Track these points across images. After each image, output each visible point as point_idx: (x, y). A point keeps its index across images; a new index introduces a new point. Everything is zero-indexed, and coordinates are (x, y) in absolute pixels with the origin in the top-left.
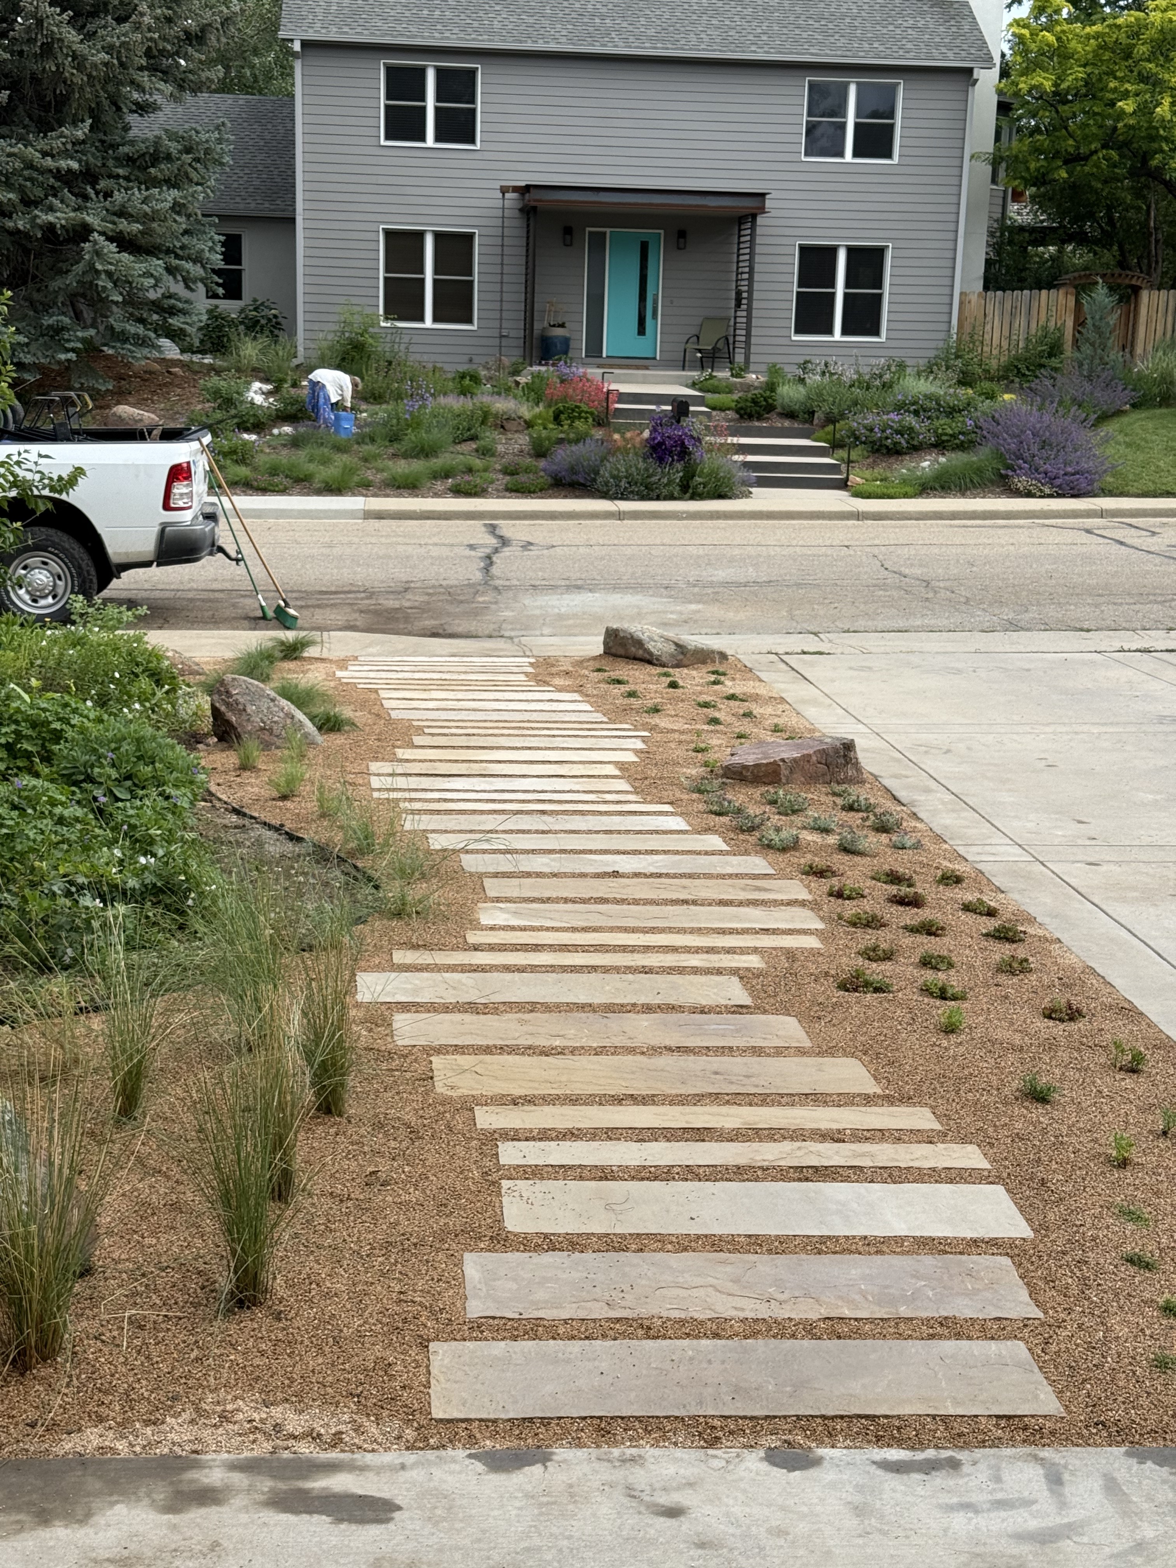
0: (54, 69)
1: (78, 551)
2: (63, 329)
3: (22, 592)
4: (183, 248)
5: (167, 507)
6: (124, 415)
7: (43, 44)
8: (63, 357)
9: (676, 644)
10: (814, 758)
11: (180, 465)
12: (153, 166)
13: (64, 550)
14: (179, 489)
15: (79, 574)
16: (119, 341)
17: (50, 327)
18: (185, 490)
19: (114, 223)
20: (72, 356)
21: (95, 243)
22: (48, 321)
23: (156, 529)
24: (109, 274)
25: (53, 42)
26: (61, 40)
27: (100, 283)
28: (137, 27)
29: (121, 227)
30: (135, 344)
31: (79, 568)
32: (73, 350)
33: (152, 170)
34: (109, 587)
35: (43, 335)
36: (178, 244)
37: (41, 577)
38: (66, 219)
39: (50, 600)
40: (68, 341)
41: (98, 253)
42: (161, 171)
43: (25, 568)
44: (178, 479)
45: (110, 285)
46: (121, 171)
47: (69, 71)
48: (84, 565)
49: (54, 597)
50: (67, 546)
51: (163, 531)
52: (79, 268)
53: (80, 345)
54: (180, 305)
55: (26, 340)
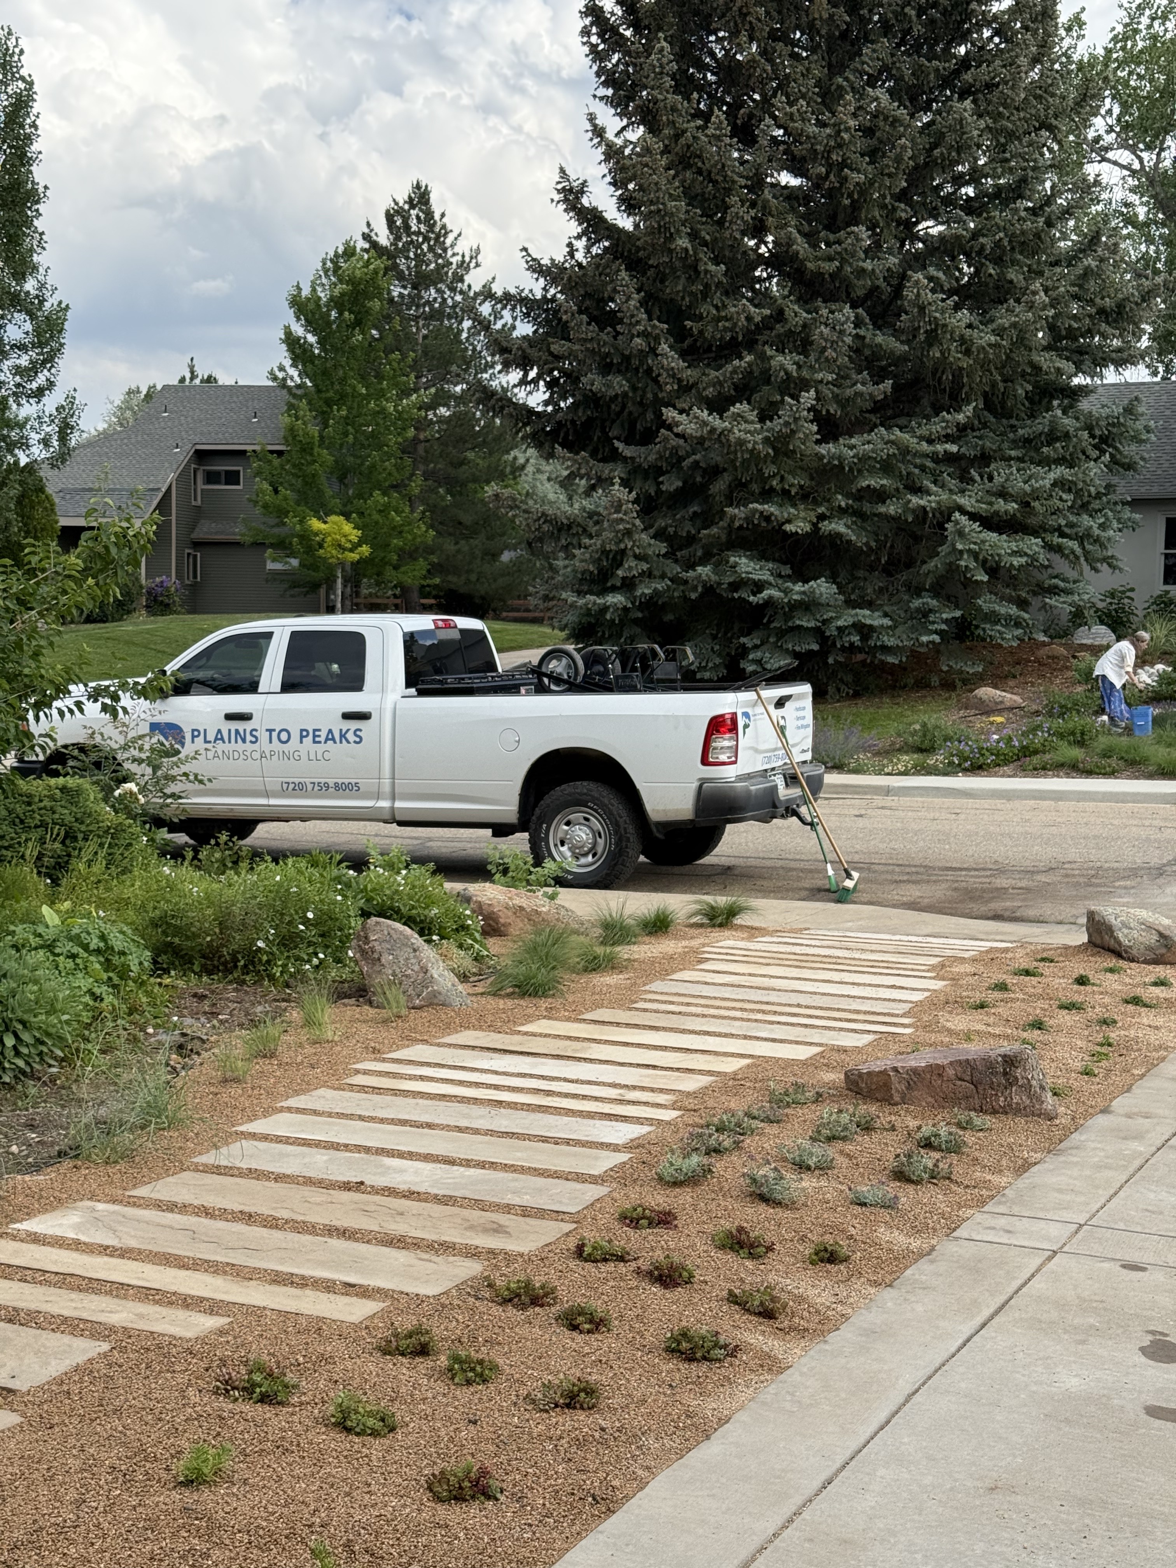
0: (938, 355)
1: (617, 807)
2: (931, 611)
3: (564, 849)
4: (1071, 525)
5: (705, 761)
6: (985, 697)
7: (926, 332)
8: (924, 639)
9: (1161, 934)
10: (951, 1072)
11: (722, 716)
12: (1048, 445)
13: (602, 806)
14: (723, 742)
15: (616, 832)
16: (991, 622)
17: (918, 610)
18: (726, 743)
19: (991, 504)
20: (936, 638)
21: (957, 523)
22: (916, 603)
23: (695, 785)
24: (975, 555)
25: (936, 330)
26: (945, 326)
27: (963, 563)
28: (1031, 306)
29: (996, 507)
30: (1006, 626)
31: (616, 825)
32: (936, 632)
33: (1045, 449)
34: (714, 852)
35: (912, 618)
36: (1063, 523)
37: (582, 834)
38: (938, 503)
39: (590, 858)
40: (934, 623)
41: (961, 534)
42: (1055, 450)
43: (568, 823)
44: (718, 731)
45: (972, 564)
46: (1013, 453)
47: (955, 355)
48: (621, 821)
49: (594, 855)
50: (606, 801)
51: (701, 787)
52: (943, 550)
53: (944, 627)
54: (1062, 584)
55: (890, 623)
